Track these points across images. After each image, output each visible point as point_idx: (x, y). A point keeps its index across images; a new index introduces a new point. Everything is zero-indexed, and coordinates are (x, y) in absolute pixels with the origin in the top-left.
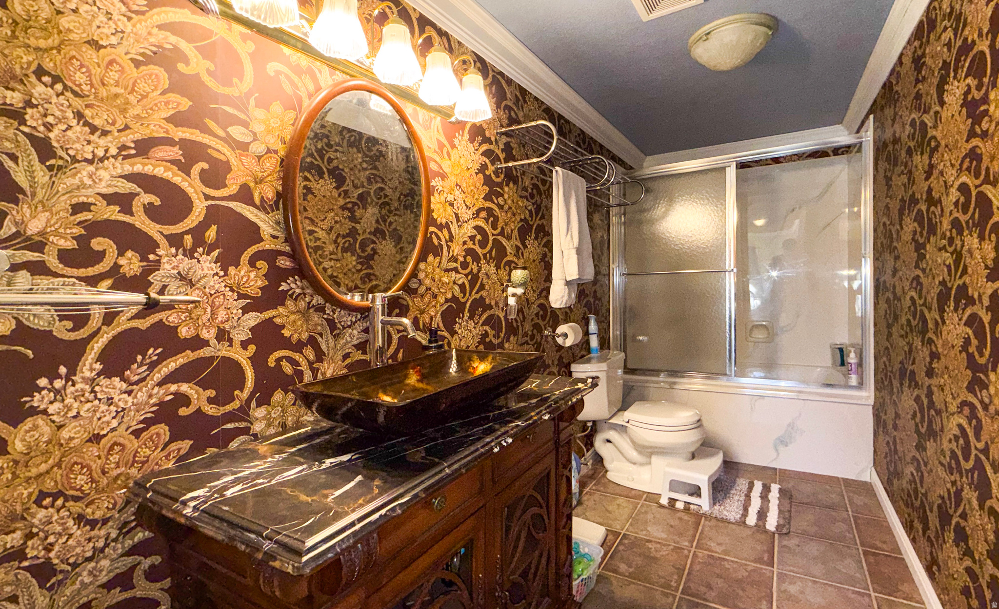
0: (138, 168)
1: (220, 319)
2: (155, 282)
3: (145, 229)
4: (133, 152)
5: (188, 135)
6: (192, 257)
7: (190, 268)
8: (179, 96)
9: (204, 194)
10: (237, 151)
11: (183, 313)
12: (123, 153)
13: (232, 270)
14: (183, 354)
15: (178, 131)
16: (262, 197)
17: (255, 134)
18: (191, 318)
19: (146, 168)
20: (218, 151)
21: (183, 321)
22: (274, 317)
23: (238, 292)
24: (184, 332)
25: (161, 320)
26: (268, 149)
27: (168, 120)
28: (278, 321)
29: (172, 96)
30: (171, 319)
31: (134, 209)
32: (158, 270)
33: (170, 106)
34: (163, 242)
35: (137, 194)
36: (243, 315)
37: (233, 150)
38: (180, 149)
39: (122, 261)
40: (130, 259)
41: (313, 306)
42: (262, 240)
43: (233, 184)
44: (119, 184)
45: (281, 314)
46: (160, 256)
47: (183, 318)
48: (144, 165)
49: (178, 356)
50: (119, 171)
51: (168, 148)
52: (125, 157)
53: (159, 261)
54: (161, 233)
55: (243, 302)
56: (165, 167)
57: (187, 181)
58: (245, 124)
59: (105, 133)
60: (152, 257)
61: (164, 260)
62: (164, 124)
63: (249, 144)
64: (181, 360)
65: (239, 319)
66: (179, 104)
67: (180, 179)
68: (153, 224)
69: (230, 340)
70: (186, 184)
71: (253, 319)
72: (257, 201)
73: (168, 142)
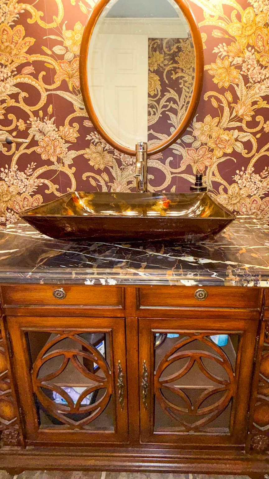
0: (19, 80)
1: (58, 152)
2: (31, 133)
3: (24, 109)
4: (16, 73)
5: (35, 58)
6: (43, 122)
7: (43, 127)
8: (29, 38)
9: (45, 89)
10: (58, 61)
11: (42, 148)
12: (13, 74)
13: (61, 127)
14: (44, 167)
15: (31, 57)
16: (73, 86)
17: (66, 48)
18: (46, 151)
19: (21, 79)
20: (49, 63)
21: (43, 152)
22: (84, 154)
23: (65, 140)
24: (44, 157)
25: (35, 150)
26: (75, 55)
27: (27, 52)
28: (86, 156)
29: (27, 39)
30: (38, 150)
31: (19, 100)
32: (31, 128)
33: (27, 45)
34: (31, 114)
35: (20, 93)
36: (68, 151)
37: (56, 61)
38: (33, 67)
39: (18, 124)
40: (21, 123)
41: (106, 150)
42: (75, 111)
43: (58, 81)
44: (13, 89)
45: (87, 153)
46: (31, 121)
47: (42, 150)
48: (20, 78)
49: (43, 167)
50: (12, 83)
51: (28, 67)
52: (14, 76)
53: (31, 124)
54: (30, 110)
55: (68, 145)
56: (28, 77)
57: (37, 83)
58: (61, 43)
59: (6, 66)
60: (28, 122)
61: (33, 123)
62: (25, 55)
63: (64, 55)
64: (44, 169)
65: (66, 153)
66: (30, 42)
67: (34, 82)
68: (27, 107)
69: (63, 163)
70: (37, 84)
71: (73, 154)
72: (71, 88)
73: (28, 64)
